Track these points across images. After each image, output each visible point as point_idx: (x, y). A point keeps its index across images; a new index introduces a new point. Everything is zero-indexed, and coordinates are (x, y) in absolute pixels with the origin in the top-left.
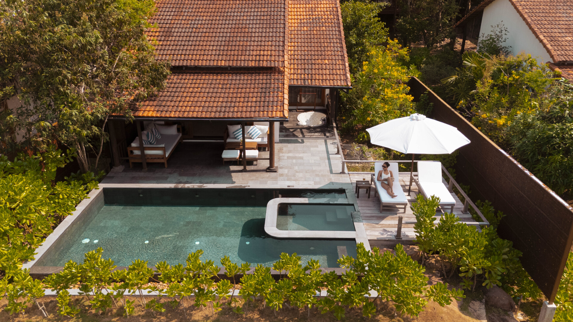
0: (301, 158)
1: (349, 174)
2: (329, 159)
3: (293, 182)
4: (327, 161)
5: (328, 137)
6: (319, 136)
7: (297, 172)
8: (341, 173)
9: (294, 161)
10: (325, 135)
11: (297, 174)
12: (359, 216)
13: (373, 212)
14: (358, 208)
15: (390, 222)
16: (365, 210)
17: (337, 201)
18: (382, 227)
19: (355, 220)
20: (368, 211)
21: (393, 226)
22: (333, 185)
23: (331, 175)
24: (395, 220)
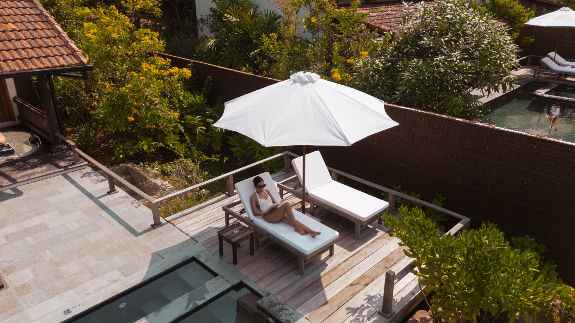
0: (43, 227)
1: (169, 222)
2: (104, 207)
3: (66, 294)
4: (104, 213)
5: (66, 168)
6: (46, 170)
7: (58, 264)
8: (153, 227)
9: (30, 240)
10: (58, 167)
11: (62, 268)
12: (279, 303)
13: (292, 281)
14: (259, 288)
15: (336, 286)
16: (275, 284)
17: (208, 292)
18: (339, 305)
19: (283, 317)
20: (282, 284)
21: (351, 292)
22: (163, 258)
23: (139, 237)
24: (337, 277)
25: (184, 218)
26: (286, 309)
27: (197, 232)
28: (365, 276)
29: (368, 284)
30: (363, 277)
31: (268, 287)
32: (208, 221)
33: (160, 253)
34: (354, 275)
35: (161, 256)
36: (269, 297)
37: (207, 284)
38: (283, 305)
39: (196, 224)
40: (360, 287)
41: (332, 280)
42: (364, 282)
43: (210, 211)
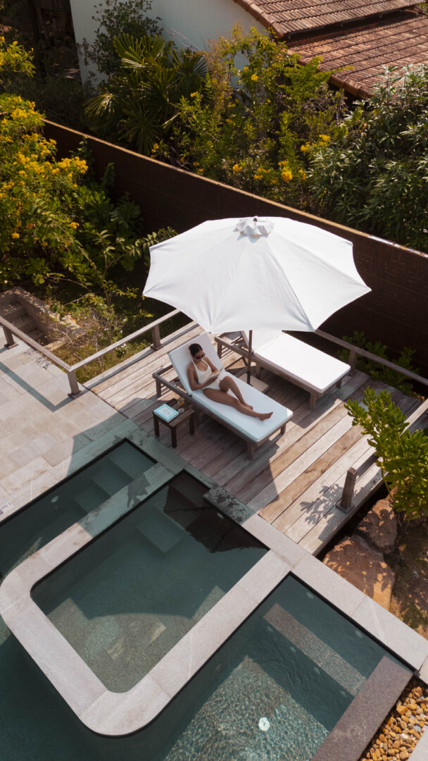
1: (89, 389)
2: (5, 369)
4: (7, 378)
8: (72, 397)
12: (228, 497)
13: (240, 469)
14: (205, 477)
15: (289, 473)
16: (222, 473)
17: (148, 485)
18: (293, 498)
19: (234, 513)
20: (230, 472)
21: (306, 482)
22: (91, 440)
23: (57, 412)
24: (290, 462)
25: (105, 384)
26: (237, 504)
27: (125, 403)
28: (322, 460)
29: (325, 471)
30: (319, 461)
31: (214, 477)
32: (135, 388)
33: (86, 433)
34: (309, 459)
35: (88, 438)
36: (217, 489)
37: (146, 474)
38: (232, 499)
39: (122, 393)
40: (316, 473)
41: (285, 466)
42: (320, 468)
43: (135, 374)
